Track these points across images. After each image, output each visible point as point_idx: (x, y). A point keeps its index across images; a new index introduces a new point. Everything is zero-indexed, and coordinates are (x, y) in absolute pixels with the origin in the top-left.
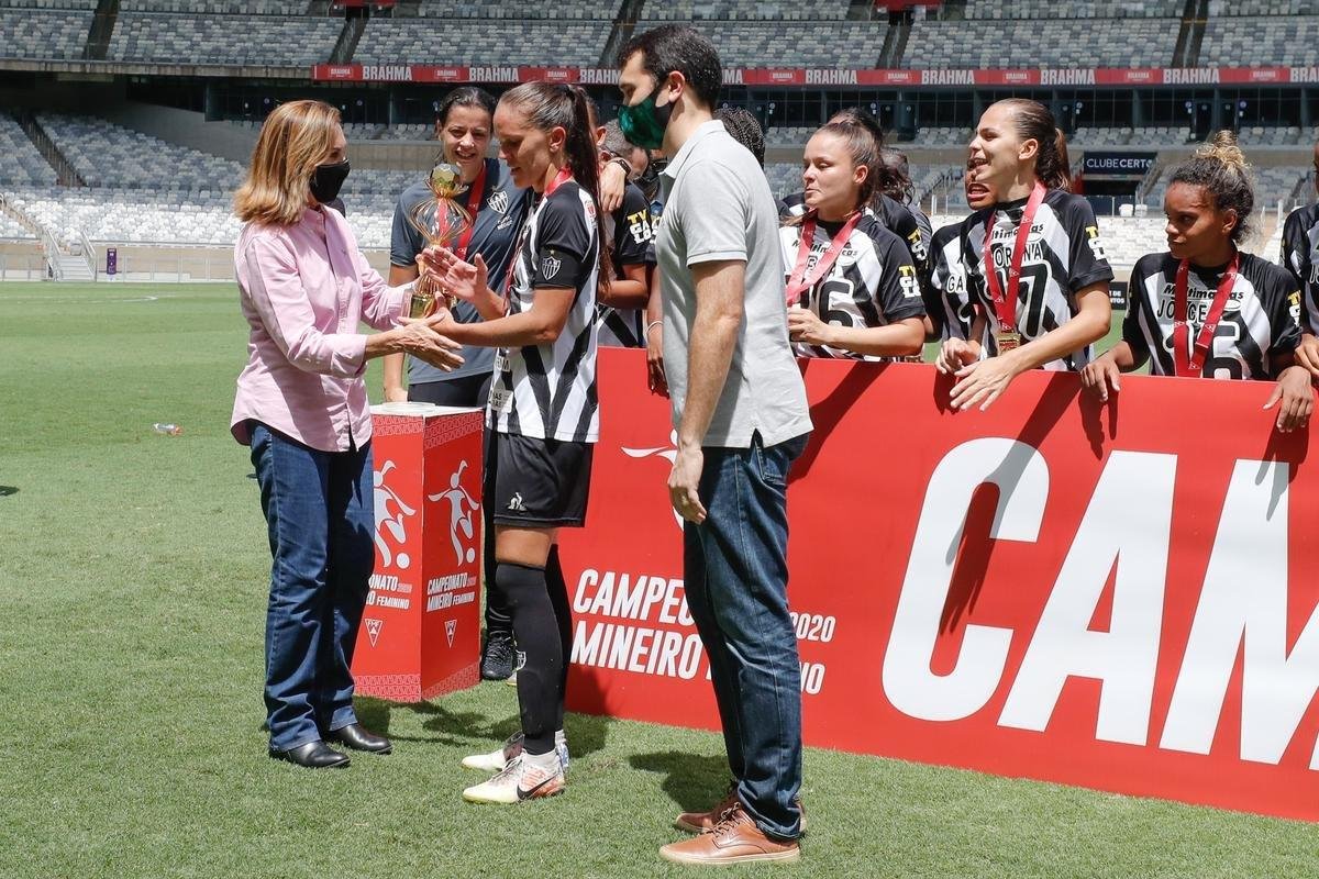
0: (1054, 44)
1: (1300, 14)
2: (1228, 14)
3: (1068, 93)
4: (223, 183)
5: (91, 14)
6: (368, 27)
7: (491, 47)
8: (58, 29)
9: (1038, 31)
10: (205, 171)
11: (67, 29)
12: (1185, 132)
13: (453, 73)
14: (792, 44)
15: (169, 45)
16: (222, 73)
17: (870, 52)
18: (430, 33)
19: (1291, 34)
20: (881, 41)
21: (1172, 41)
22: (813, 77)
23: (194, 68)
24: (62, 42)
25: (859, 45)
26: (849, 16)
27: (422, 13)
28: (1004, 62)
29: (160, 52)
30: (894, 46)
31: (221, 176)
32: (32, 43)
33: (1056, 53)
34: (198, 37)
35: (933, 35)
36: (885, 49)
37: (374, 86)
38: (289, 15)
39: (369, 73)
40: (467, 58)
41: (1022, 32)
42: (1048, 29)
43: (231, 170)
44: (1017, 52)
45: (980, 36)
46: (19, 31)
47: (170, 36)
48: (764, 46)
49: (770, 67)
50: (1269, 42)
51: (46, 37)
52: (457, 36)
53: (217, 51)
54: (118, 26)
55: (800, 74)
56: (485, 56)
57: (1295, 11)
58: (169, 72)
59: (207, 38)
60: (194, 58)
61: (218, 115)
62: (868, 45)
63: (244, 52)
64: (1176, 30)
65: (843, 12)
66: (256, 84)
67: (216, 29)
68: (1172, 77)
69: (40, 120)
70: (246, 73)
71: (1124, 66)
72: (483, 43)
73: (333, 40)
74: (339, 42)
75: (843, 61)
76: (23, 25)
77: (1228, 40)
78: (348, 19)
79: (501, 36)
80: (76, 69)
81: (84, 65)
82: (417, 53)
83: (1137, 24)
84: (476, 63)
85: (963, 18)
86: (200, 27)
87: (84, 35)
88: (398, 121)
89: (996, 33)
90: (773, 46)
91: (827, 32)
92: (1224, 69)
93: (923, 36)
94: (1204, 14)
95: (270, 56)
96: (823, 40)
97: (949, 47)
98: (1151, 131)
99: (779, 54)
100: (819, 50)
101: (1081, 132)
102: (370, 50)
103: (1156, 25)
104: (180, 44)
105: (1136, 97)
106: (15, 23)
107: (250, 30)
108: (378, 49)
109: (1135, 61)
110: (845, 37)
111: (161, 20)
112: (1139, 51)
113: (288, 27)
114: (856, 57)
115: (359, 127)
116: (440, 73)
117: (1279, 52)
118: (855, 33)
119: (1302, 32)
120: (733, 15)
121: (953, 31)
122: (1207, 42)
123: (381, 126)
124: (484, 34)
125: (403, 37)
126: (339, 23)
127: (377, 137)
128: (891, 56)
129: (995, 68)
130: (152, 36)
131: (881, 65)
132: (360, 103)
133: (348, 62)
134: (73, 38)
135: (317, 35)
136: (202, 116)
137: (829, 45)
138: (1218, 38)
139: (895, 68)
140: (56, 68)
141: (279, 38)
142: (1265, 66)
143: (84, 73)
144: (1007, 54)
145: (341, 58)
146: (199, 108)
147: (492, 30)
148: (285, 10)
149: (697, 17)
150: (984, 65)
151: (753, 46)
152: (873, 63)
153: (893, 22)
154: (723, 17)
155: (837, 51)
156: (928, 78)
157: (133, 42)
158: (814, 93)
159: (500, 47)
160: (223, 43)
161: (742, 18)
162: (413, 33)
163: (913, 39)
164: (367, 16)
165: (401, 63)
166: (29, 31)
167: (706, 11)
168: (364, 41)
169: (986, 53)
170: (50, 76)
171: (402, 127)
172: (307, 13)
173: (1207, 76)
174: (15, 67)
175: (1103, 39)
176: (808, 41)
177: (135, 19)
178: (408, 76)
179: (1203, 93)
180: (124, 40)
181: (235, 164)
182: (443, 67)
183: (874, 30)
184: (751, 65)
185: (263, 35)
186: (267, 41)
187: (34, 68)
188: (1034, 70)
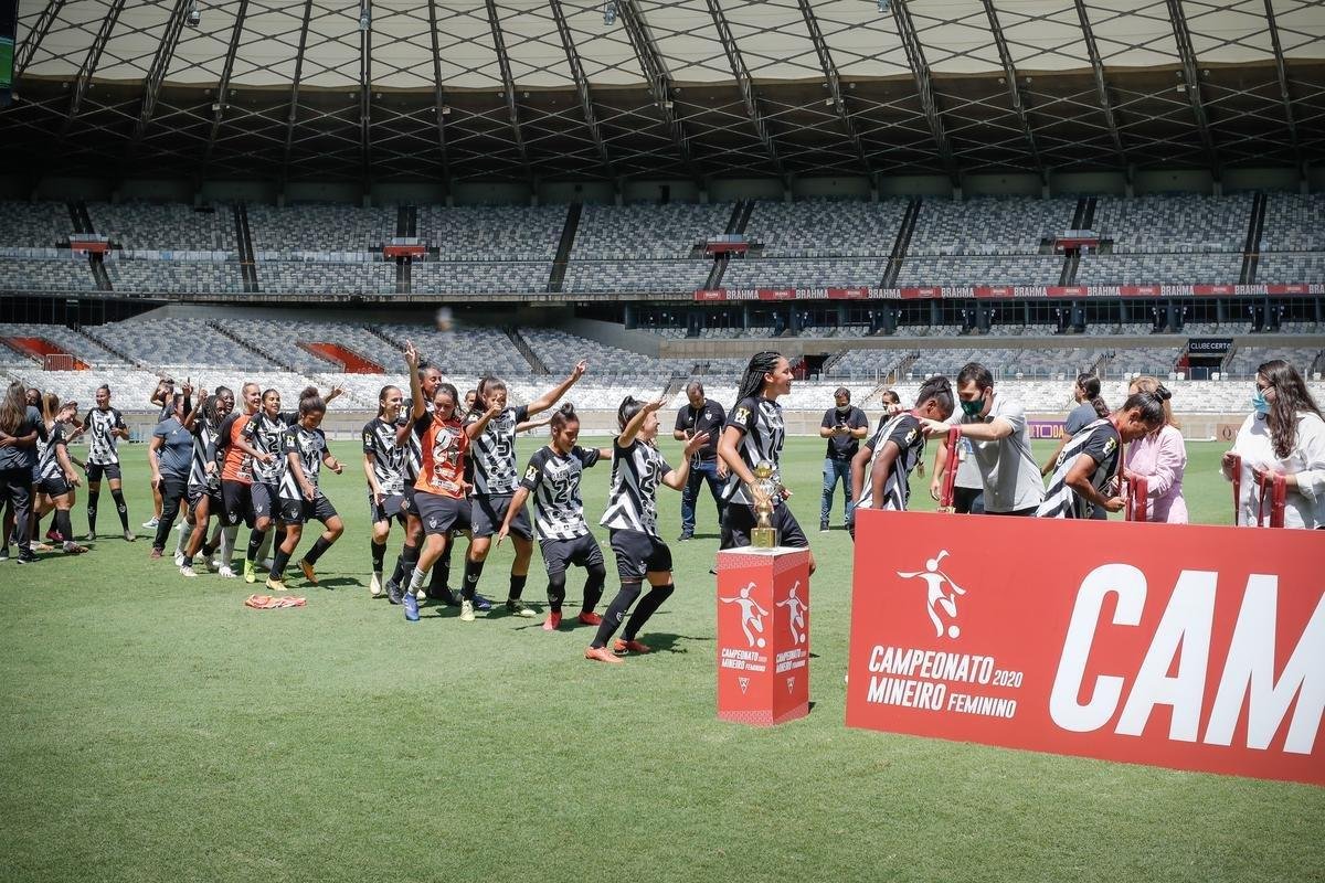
0: (1168, 269)
1: (1313, 250)
2: (1271, 251)
3: (1178, 301)
4: (637, 369)
5: (551, 263)
6: (729, 265)
7: (810, 276)
8: (531, 274)
9: (1158, 261)
10: (626, 362)
11: (536, 274)
12: (1249, 325)
13: (785, 294)
14: (1005, 271)
15: (601, 281)
16: (636, 298)
17: (1054, 276)
18: (770, 268)
19: (1308, 263)
20: (1061, 269)
21: (1239, 267)
22: (1019, 292)
23: (617, 295)
24: (533, 282)
25: (1047, 271)
26: (1041, 252)
27: (764, 255)
28: (1138, 281)
29: (595, 286)
30: (1069, 272)
31: (637, 365)
32: (514, 284)
33: (1170, 275)
34: (619, 275)
35: (1093, 264)
36: (1064, 273)
37: (734, 303)
38: (678, 259)
39: (731, 295)
40: (794, 284)
41: (1148, 262)
42: (1164, 259)
43: (642, 361)
44: (1146, 275)
45: (1123, 264)
46: (506, 277)
47: (602, 276)
48: (986, 272)
49: (991, 285)
50: (1296, 268)
51: (523, 279)
52: (787, 269)
53: (632, 283)
54: (568, 270)
55: (1011, 290)
56: (806, 282)
57: (1310, 249)
58: (601, 299)
59: (625, 276)
60: (617, 289)
61: (633, 326)
62: (1053, 271)
63: (647, 284)
64: (1241, 261)
65: (1036, 249)
66: (657, 304)
67: (631, 270)
68: (1240, 290)
69: (521, 332)
70: (651, 298)
71: (1211, 284)
72: (804, 273)
73: (707, 274)
74: (711, 276)
75: (1036, 283)
76: (509, 273)
77: (1272, 265)
78: (716, 261)
79: (816, 269)
80: (543, 299)
81: (547, 296)
82: (761, 282)
83: (1217, 256)
84: (801, 287)
85: (1111, 253)
86: (620, 269)
87: (547, 277)
88: (750, 326)
89: (1131, 263)
90: (993, 272)
91: (1027, 262)
92: (1270, 284)
93: (1088, 265)
94: (1257, 250)
95: (666, 286)
96: (1025, 268)
97: (1104, 271)
98: (1229, 325)
99: (996, 277)
100: (1022, 274)
101: (1187, 326)
102: (731, 280)
103: (1229, 257)
104: (608, 281)
105: (1219, 303)
106: (504, 271)
107: (653, 269)
108: (736, 279)
109: (1218, 280)
110: (1038, 266)
111: (596, 265)
112: (1220, 274)
113: (677, 267)
114: (1046, 279)
115: (725, 330)
116: (777, 294)
117: (1302, 275)
118: (1044, 263)
119: (1314, 263)
120: (966, 253)
121: (1106, 262)
122: (1259, 268)
123: (739, 330)
124: (805, 268)
125: (752, 271)
126: (710, 263)
127: (737, 337)
128: (1067, 278)
129: (1132, 284)
130: (590, 276)
131: (1061, 284)
132: (725, 315)
133: (717, 288)
134: (540, 279)
135: (696, 272)
136: (623, 326)
137: (1029, 271)
138: (1266, 266)
139: (1070, 285)
140: (530, 299)
141: (672, 274)
142: (1294, 284)
143: (547, 301)
144: (1140, 276)
145: (712, 285)
146: (621, 321)
147: (810, 265)
148: (675, 256)
149: (943, 254)
150: (1126, 284)
151: (980, 272)
152: (1057, 282)
153: (1068, 256)
154: (960, 253)
155: (1034, 275)
156: (1092, 292)
157: (578, 280)
158: (1020, 302)
159: (816, 276)
160: (635, 280)
161: (973, 254)
162: (757, 268)
163: (1081, 266)
164: (728, 258)
165: (752, 288)
166: (513, 276)
167: (949, 249)
168: (727, 274)
169: (1127, 276)
170: (526, 304)
171: (753, 330)
172: (689, 257)
173: (1261, 290)
174: (504, 299)
175: (1198, 267)
176: (1014, 269)
177: (579, 265)
178: (757, 297)
179: (1259, 300)
180: (572, 279)
181: (645, 357)
182: (779, 290)
183: (1056, 261)
184: (979, 285)
185: (661, 273)
186: (664, 277)
187: (516, 299)
188: (1156, 285)
